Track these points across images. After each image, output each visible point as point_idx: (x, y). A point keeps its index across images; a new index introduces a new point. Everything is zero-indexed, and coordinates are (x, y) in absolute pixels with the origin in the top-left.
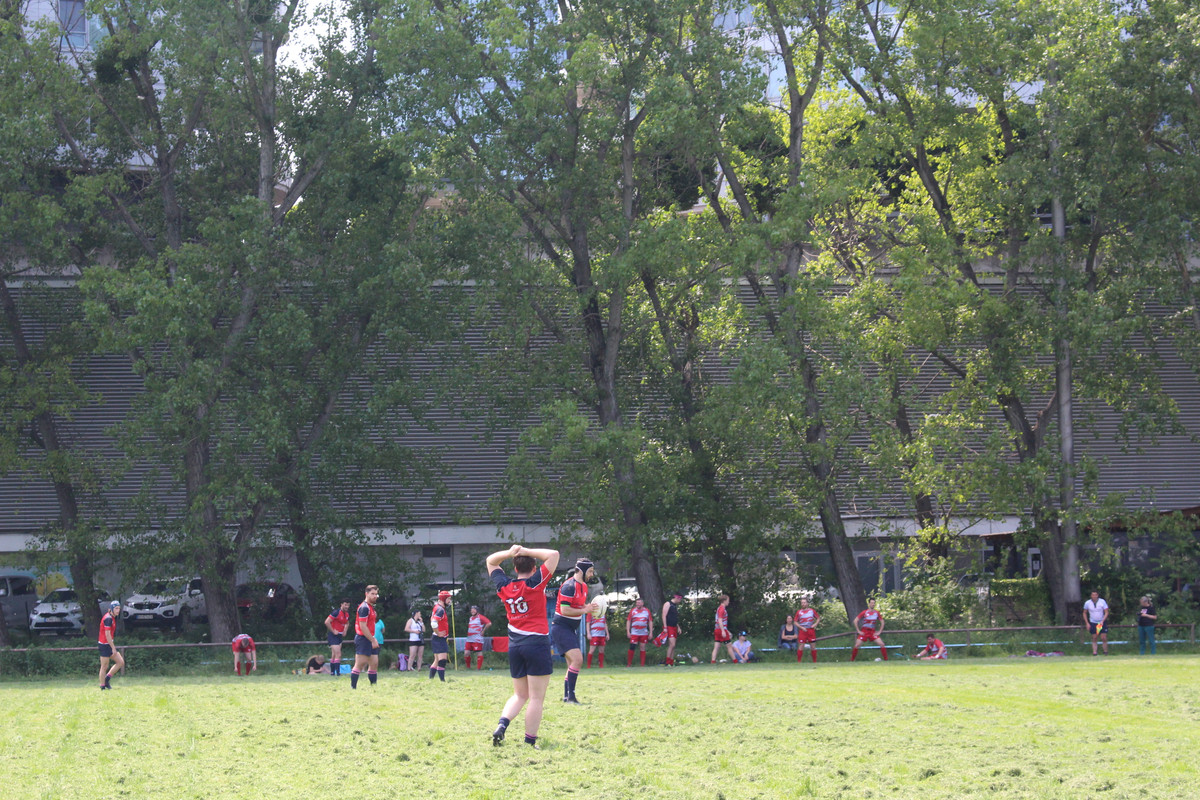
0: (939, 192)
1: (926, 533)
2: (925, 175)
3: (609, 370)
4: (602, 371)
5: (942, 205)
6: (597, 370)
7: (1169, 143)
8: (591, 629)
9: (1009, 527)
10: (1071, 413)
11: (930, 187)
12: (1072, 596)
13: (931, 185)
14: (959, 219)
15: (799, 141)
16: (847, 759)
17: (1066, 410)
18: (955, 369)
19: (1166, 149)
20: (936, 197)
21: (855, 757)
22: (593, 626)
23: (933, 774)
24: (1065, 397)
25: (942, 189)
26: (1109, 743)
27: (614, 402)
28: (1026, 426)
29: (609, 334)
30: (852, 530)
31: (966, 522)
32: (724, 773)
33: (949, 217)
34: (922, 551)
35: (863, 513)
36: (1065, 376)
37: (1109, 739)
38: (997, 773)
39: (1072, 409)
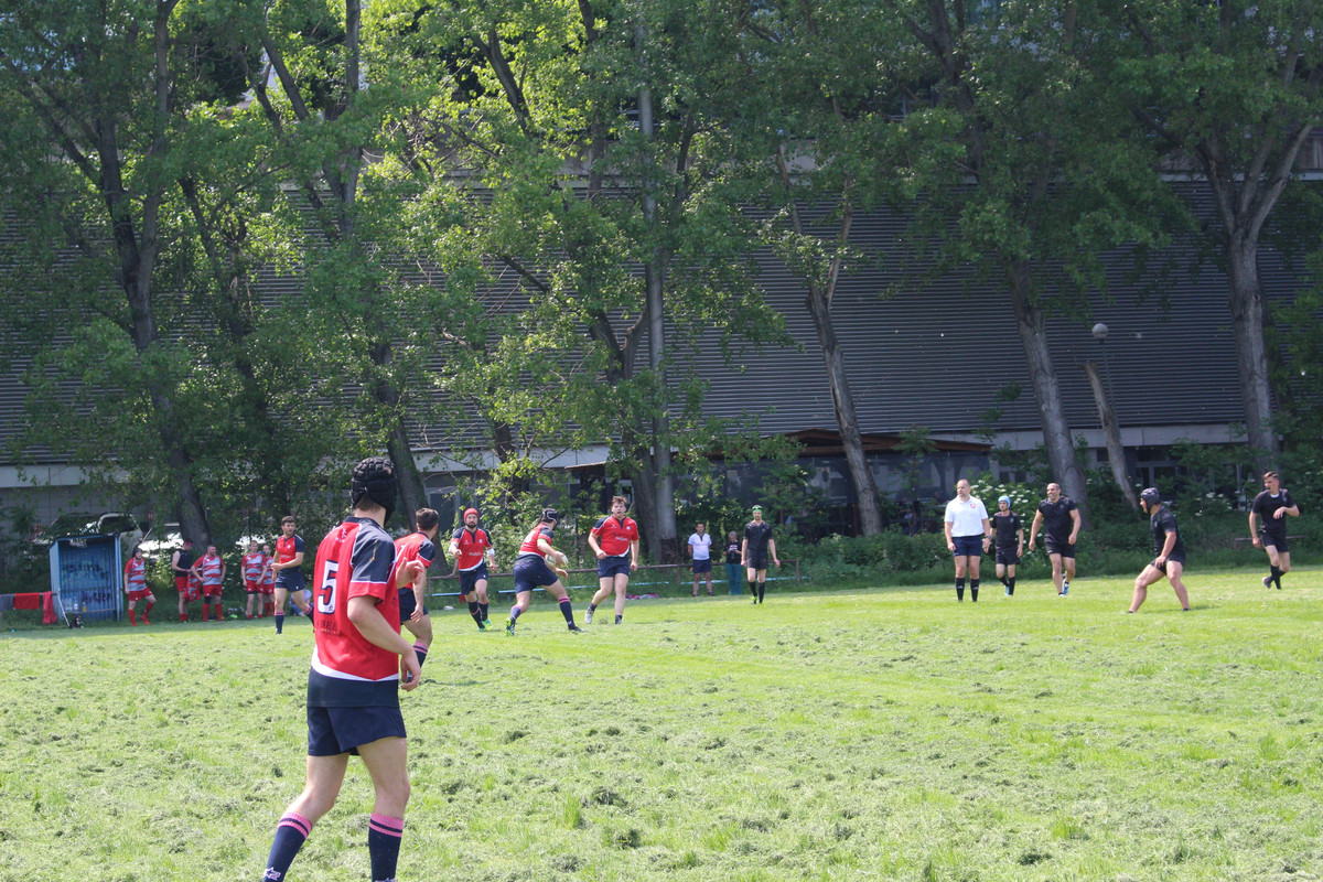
0: (514, 83)
1: (508, 468)
2: (499, 67)
3: (144, 287)
4: (136, 288)
5: (516, 97)
6: (130, 287)
7: (765, 30)
8: (130, 582)
9: (598, 457)
10: (663, 330)
11: (504, 79)
12: (667, 532)
13: (506, 76)
14: (538, 117)
15: (356, 27)
16: (422, 722)
17: (657, 326)
18: (537, 284)
19: (762, 37)
20: (511, 90)
21: (432, 719)
22: (132, 579)
23: (521, 736)
24: (656, 312)
25: (518, 82)
26: (716, 694)
27: (150, 323)
28: (613, 344)
29: (144, 245)
30: (422, 464)
31: (551, 454)
32: (281, 743)
33: (526, 112)
34: (502, 486)
35: (435, 445)
36: (655, 289)
37: (716, 690)
38: (593, 732)
39: (663, 326)
